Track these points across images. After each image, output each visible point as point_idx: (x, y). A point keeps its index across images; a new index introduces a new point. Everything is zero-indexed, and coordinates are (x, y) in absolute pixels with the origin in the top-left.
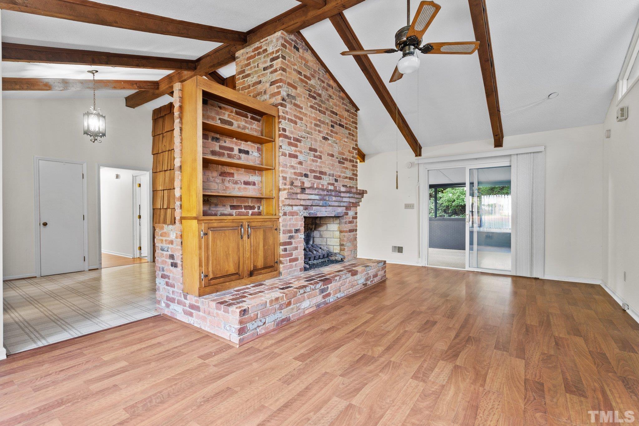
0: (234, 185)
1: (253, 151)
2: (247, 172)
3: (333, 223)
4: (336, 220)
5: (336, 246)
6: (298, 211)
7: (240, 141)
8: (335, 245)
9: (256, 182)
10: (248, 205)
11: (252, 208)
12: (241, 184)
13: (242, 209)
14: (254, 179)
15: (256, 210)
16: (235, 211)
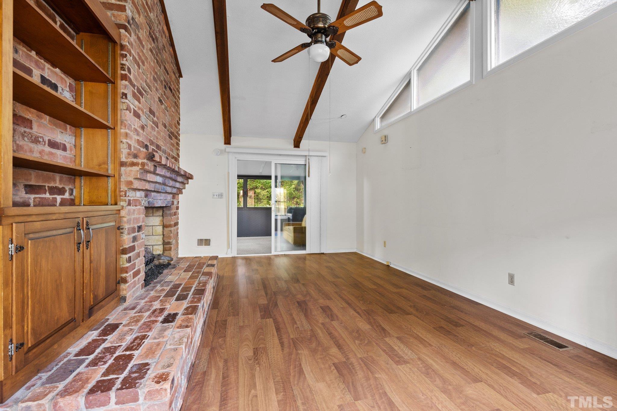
0: (32, 145)
1: (63, 87)
2: (55, 125)
3: (153, 216)
4: (157, 211)
5: (157, 245)
6: (140, 199)
7: (42, 61)
8: (155, 245)
9: (68, 146)
10: (54, 185)
11: (61, 191)
12: (45, 145)
13: (45, 193)
14: (65, 139)
15: (67, 196)
16: (32, 196)
